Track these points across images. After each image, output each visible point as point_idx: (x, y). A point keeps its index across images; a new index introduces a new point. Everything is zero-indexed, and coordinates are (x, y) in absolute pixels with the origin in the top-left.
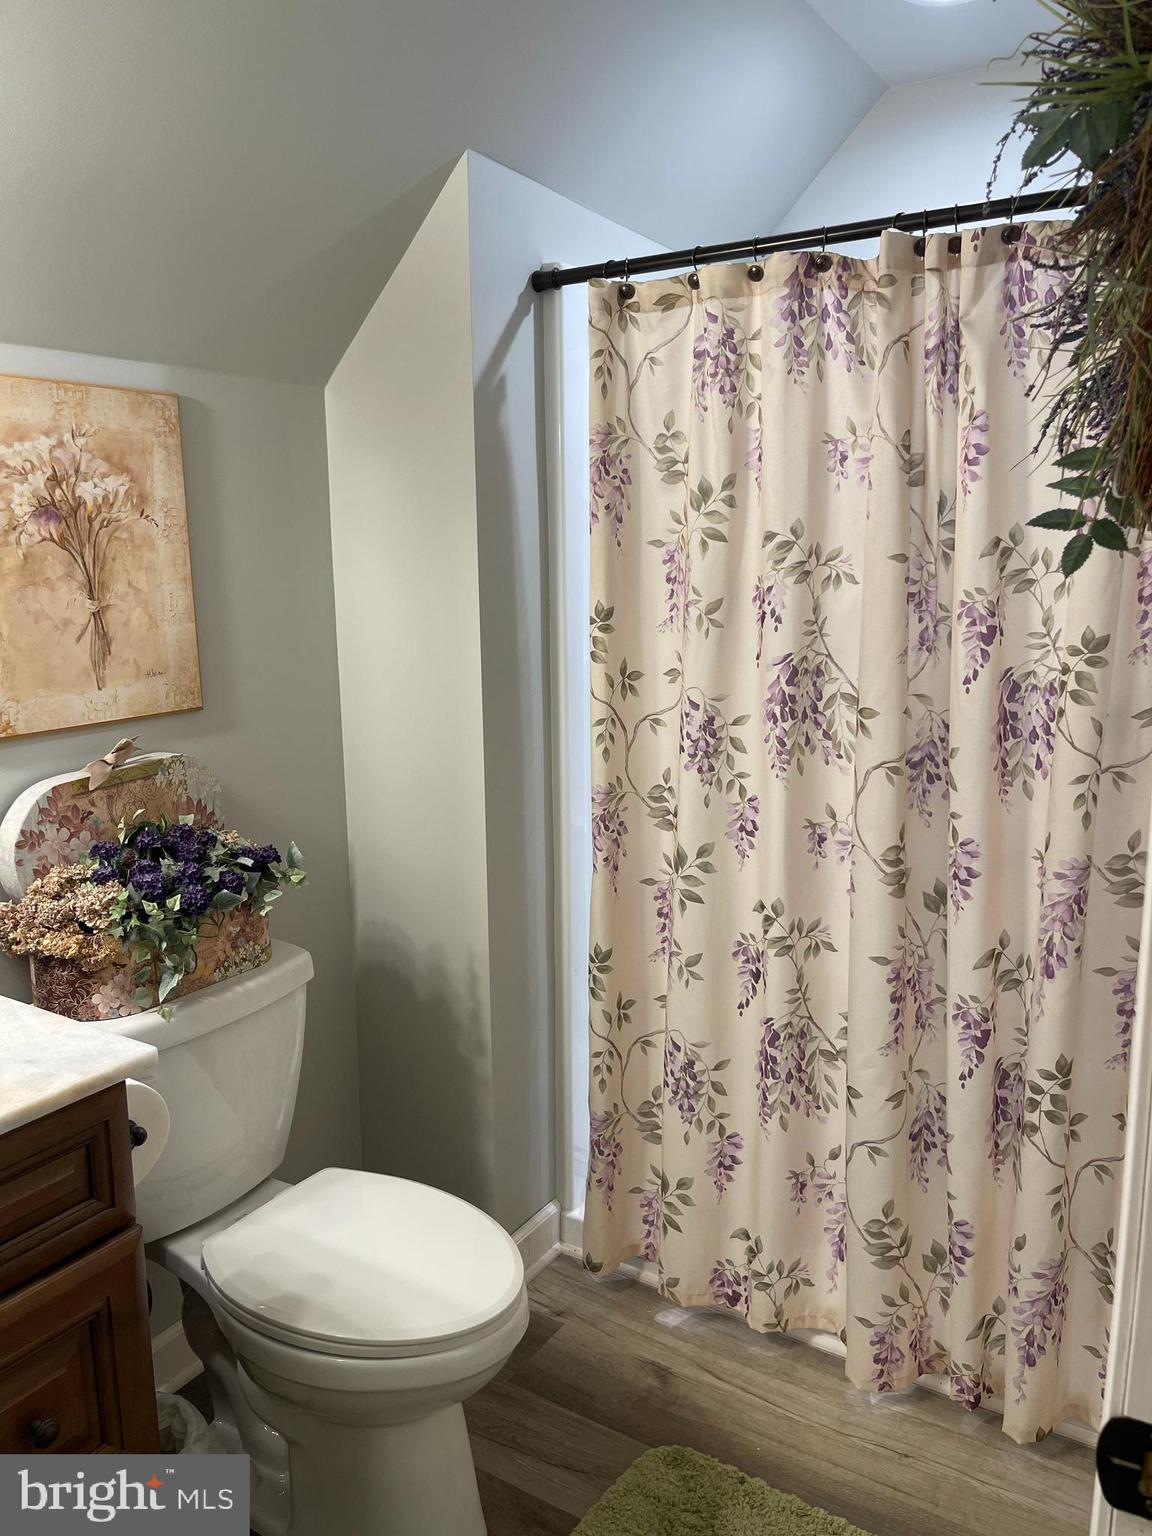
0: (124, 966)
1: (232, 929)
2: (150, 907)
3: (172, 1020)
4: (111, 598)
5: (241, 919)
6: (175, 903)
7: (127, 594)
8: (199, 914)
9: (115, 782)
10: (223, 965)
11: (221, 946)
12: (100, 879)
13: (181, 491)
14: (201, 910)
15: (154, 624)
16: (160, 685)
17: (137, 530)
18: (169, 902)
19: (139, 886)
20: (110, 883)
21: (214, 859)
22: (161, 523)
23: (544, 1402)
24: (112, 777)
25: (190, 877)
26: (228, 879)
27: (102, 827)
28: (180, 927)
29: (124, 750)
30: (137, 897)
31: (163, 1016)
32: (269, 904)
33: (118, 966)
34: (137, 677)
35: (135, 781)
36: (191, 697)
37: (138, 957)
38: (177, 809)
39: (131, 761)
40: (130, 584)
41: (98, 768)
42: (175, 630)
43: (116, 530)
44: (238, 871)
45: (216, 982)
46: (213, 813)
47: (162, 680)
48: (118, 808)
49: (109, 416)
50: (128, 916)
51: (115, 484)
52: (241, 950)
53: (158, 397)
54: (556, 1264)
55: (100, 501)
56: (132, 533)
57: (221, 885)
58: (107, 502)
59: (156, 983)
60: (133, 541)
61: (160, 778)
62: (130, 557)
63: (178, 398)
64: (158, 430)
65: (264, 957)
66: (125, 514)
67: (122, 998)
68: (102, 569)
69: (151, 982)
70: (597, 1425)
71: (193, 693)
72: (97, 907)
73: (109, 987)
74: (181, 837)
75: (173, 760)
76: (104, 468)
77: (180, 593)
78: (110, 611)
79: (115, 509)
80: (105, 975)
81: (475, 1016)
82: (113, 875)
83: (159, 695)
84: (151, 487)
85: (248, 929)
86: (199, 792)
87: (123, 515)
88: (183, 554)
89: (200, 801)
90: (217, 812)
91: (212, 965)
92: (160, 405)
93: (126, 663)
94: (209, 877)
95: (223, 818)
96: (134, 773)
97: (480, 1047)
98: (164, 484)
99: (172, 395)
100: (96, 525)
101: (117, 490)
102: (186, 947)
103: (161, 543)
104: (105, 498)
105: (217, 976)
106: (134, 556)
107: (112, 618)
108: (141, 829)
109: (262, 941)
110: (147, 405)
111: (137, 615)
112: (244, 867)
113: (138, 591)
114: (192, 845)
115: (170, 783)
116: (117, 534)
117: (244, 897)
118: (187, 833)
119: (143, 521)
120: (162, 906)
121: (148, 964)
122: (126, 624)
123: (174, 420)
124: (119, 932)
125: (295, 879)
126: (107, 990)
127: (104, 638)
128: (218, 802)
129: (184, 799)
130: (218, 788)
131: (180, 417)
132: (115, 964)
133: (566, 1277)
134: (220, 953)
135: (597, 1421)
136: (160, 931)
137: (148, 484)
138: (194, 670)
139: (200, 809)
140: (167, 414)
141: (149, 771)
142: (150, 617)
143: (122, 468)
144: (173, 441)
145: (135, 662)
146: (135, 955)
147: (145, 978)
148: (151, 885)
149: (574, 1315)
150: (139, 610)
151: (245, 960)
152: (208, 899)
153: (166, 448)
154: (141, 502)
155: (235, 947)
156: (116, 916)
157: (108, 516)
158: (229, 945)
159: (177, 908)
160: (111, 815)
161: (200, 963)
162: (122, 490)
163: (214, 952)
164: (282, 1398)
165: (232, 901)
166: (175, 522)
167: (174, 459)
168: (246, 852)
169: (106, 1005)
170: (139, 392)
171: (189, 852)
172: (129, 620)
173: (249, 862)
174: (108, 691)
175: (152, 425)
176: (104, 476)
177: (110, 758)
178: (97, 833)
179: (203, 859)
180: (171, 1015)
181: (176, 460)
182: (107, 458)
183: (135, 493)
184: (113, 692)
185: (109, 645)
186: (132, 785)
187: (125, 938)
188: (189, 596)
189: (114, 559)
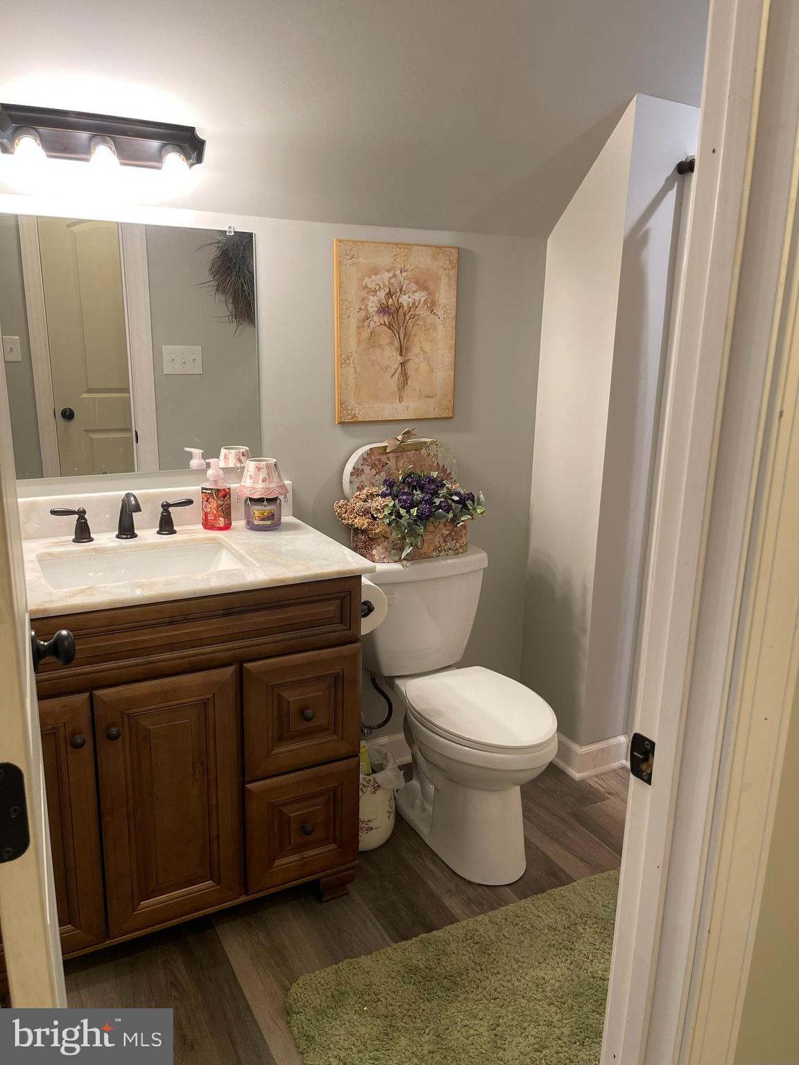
0: (388, 538)
1: (444, 532)
2: (403, 512)
3: (407, 569)
4: (411, 356)
5: (450, 528)
6: (414, 511)
7: (419, 354)
8: (426, 520)
9: (400, 450)
10: (438, 549)
11: (438, 539)
12: (384, 495)
13: (455, 299)
14: (428, 517)
15: (431, 370)
16: (431, 403)
17: (428, 321)
18: (412, 511)
19: (400, 501)
20: (387, 498)
21: (441, 495)
22: (441, 316)
23: (581, 828)
24: (399, 447)
25: (426, 501)
26: (443, 504)
27: (392, 471)
28: (417, 525)
29: (408, 434)
30: (398, 506)
31: (403, 566)
32: (462, 521)
33: (386, 538)
34: (420, 398)
35: (411, 451)
36: (447, 411)
37: (395, 535)
38: (431, 468)
39: (409, 441)
40: (421, 349)
41: (393, 442)
42: (443, 375)
43: (417, 320)
44: (450, 502)
45: (433, 557)
46: (450, 473)
47: (433, 400)
48: (400, 464)
49: (422, 260)
50: (391, 514)
51: (420, 296)
52: (449, 544)
53: (448, 249)
54: (621, 771)
55: (411, 305)
56: (425, 322)
57: (439, 507)
58: (414, 305)
59: (402, 549)
60: (425, 326)
61: (423, 451)
62: (423, 335)
63: (458, 248)
64: (445, 267)
65: (461, 550)
66: (423, 312)
67: (386, 553)
68: (408, 340)
69: (400, 549)
70: (607, 847)
71: (448, 409)
72: (379, 508)
73: (380, 547)
74: (429, 482)
75: (432, 443)
76: (414, 287)
77: (448, 355)
78: (410, 362)
79: (418, 309)
80: (380, 541)
81: (584, 612)
82: (390, 494)
83: (429, 408)
84: (438, 297)
85: (453, 534)
86: (444, 461)
87: (422, 313)
88: (452, 333)
89: (444, 466)
90: (452, 473)
91: (432, 548)
92: (448, 253)
93: (415, 390)
94: (435, 503)
95: (456, 477)
96: (410, 447)
97: (584, 629)
98: (446, 296)
99: (455, 248)
100: (407, 317)
101: (420, 300)
102: (419, 535)
103: (440, 329)
104: (414, 303)
105: (434, 554)
106: (425, 335)
107: (411, 367)
108: (410, 475)
109: (461, 542)
110: (441, 255)
111: (424, 365)
112: (453, 500)
113: (425, 352)
114: (431, 486)
115: (429, 454)
116: (417, 322)
117: (451, 515)
118: (432, 481)
119: (432, 315)
120: (408, 512)
121: (399, 539)
122: (417, 370)
123: (455, 261)
124: (387, 521)
125: (479, 511)
126: (379, 548)
127: (405, 376)
128: (454, 468)
129: (435, 464)
130: (454, 461)
131: (458, 260)
132: (384, 537)
133: (622, 778)
134: (437, 543)
135: (608, 846)
136: (406, 524)
137: (437, 296)
138: (450, 397)
139: (444, 470)
140: (452, 258)
141: (418, 447)
142: (430, 367)
143: (425, 288)
144: (453, 273)
145: (420, 390)
146: (394, 534)
147: (397, 546)
148: (405, 501)
149: (619, 796)
150: (425, 363)
151: (450, 549)
152: (431, 514)
153: (449, 277)
154: (432, 305)
155: (445, 541)
156: (386, 513)
157: (414, 313)
158: (442, 540)
159: (415, 514)
160: (397, 466)
161: (426, 545)
162: (423, 299)
163: (434, 542)
164: (435, 765)
165: (444, 517)
166: (449, 316)
167: (452, 282)
168: (457, 494)
169: (378, 555)
170: (438, 247)
171: (429, 489)
172: (419, 367)
173: (456, 498)
174: (404, 403)
175: (442, 264)
176: (414, 292)
177: (400, 438)
178: (389, 474)
179: (436, 494)
180: (407, 567)
181: (454, 283)
182: (417, 283)
183: (430, 301)
184: (406, 404)
185: (407, 380)
186: (409, 453)
187: (389, 524)
188: (452, 357)
189: (414, 335)
